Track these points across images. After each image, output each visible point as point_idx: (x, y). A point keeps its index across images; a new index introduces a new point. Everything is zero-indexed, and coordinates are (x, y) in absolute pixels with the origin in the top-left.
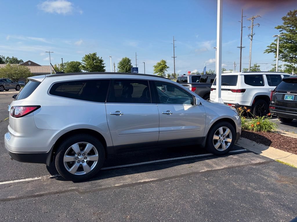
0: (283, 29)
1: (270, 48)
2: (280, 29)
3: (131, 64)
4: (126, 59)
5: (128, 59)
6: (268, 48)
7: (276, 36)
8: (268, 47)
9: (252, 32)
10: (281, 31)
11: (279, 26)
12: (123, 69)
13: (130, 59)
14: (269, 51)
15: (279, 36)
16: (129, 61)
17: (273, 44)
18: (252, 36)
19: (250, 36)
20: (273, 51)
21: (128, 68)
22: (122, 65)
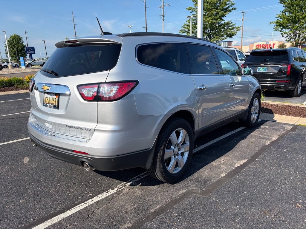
0: (193, 10)
1: (184, 29)
2: (191, 11)
3: (23, 42)
4: (15, 36)
5: (18, 37)
6: (182, 29)
7: (189, 17)
8: (182, 27)
9: (163, 12)
10: (192, 12)
11: (189, 7)
12: (13, 49)
13: (21, 36)
14: (183, 31)
15: (191, 17)
16: (20, 39)
17: (186, 25)
18: (163, 16)
19: (162, 16)
20: (186, 31)
21: (19, 48)
22: (11, 44)
